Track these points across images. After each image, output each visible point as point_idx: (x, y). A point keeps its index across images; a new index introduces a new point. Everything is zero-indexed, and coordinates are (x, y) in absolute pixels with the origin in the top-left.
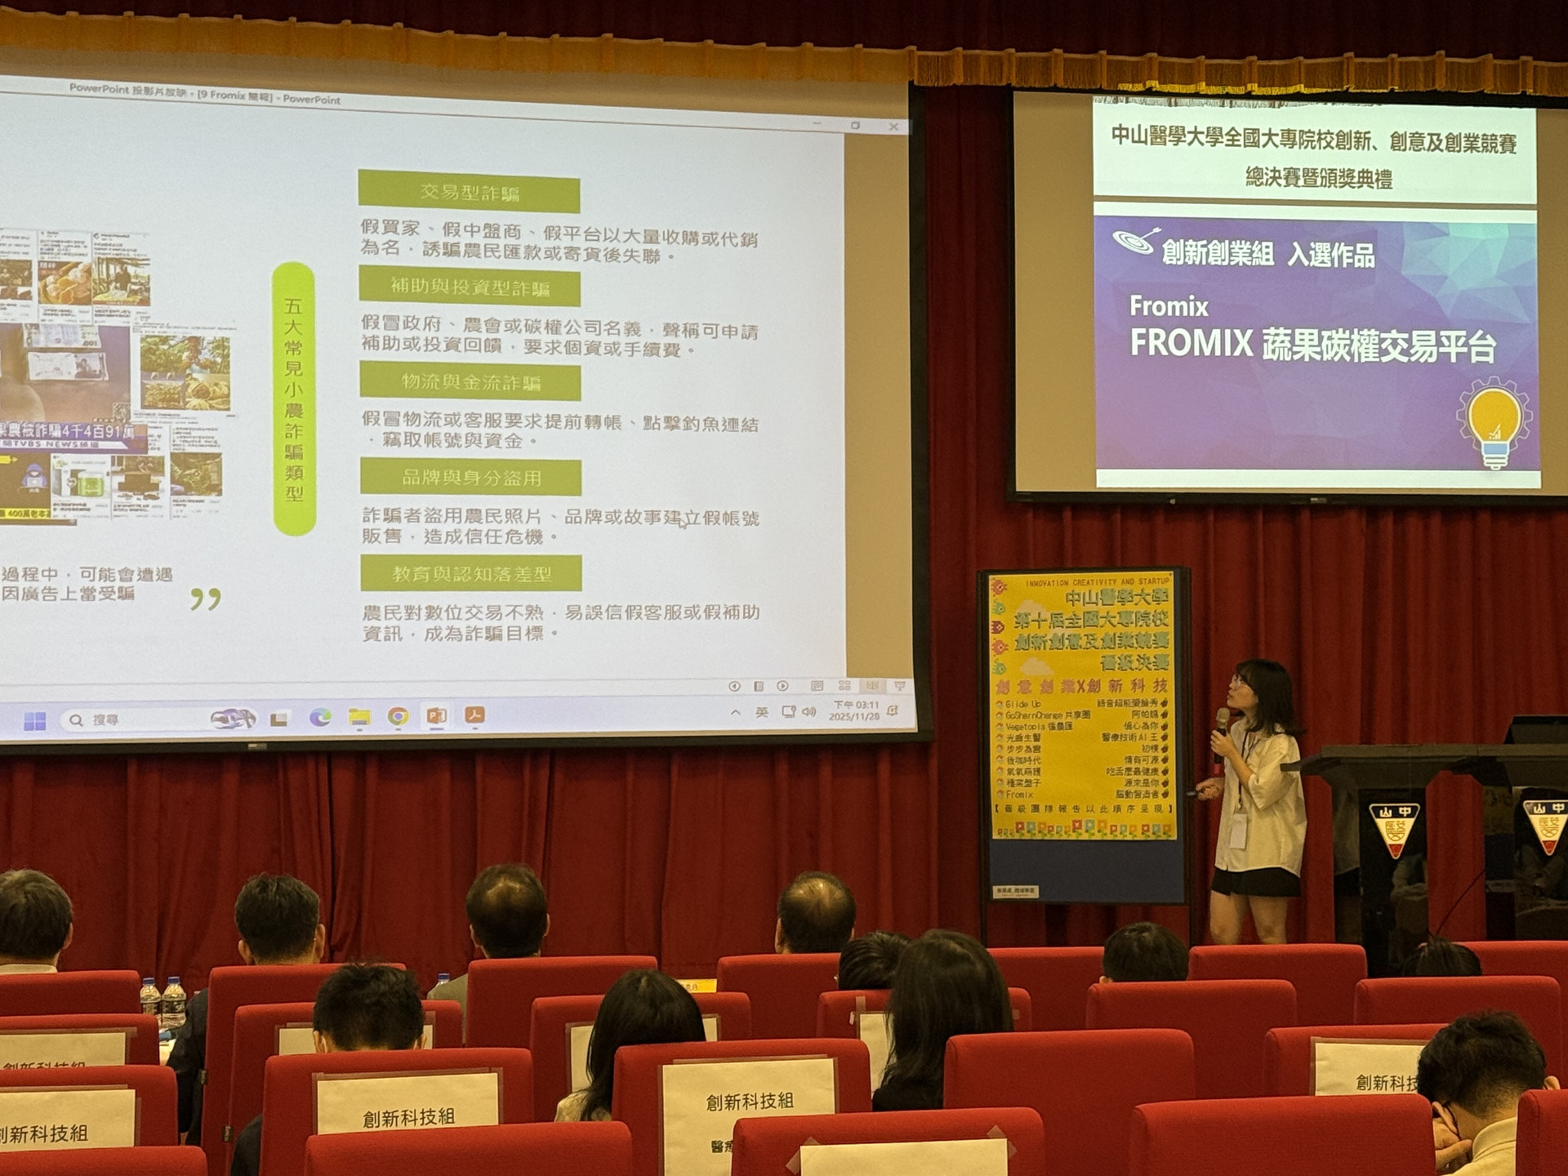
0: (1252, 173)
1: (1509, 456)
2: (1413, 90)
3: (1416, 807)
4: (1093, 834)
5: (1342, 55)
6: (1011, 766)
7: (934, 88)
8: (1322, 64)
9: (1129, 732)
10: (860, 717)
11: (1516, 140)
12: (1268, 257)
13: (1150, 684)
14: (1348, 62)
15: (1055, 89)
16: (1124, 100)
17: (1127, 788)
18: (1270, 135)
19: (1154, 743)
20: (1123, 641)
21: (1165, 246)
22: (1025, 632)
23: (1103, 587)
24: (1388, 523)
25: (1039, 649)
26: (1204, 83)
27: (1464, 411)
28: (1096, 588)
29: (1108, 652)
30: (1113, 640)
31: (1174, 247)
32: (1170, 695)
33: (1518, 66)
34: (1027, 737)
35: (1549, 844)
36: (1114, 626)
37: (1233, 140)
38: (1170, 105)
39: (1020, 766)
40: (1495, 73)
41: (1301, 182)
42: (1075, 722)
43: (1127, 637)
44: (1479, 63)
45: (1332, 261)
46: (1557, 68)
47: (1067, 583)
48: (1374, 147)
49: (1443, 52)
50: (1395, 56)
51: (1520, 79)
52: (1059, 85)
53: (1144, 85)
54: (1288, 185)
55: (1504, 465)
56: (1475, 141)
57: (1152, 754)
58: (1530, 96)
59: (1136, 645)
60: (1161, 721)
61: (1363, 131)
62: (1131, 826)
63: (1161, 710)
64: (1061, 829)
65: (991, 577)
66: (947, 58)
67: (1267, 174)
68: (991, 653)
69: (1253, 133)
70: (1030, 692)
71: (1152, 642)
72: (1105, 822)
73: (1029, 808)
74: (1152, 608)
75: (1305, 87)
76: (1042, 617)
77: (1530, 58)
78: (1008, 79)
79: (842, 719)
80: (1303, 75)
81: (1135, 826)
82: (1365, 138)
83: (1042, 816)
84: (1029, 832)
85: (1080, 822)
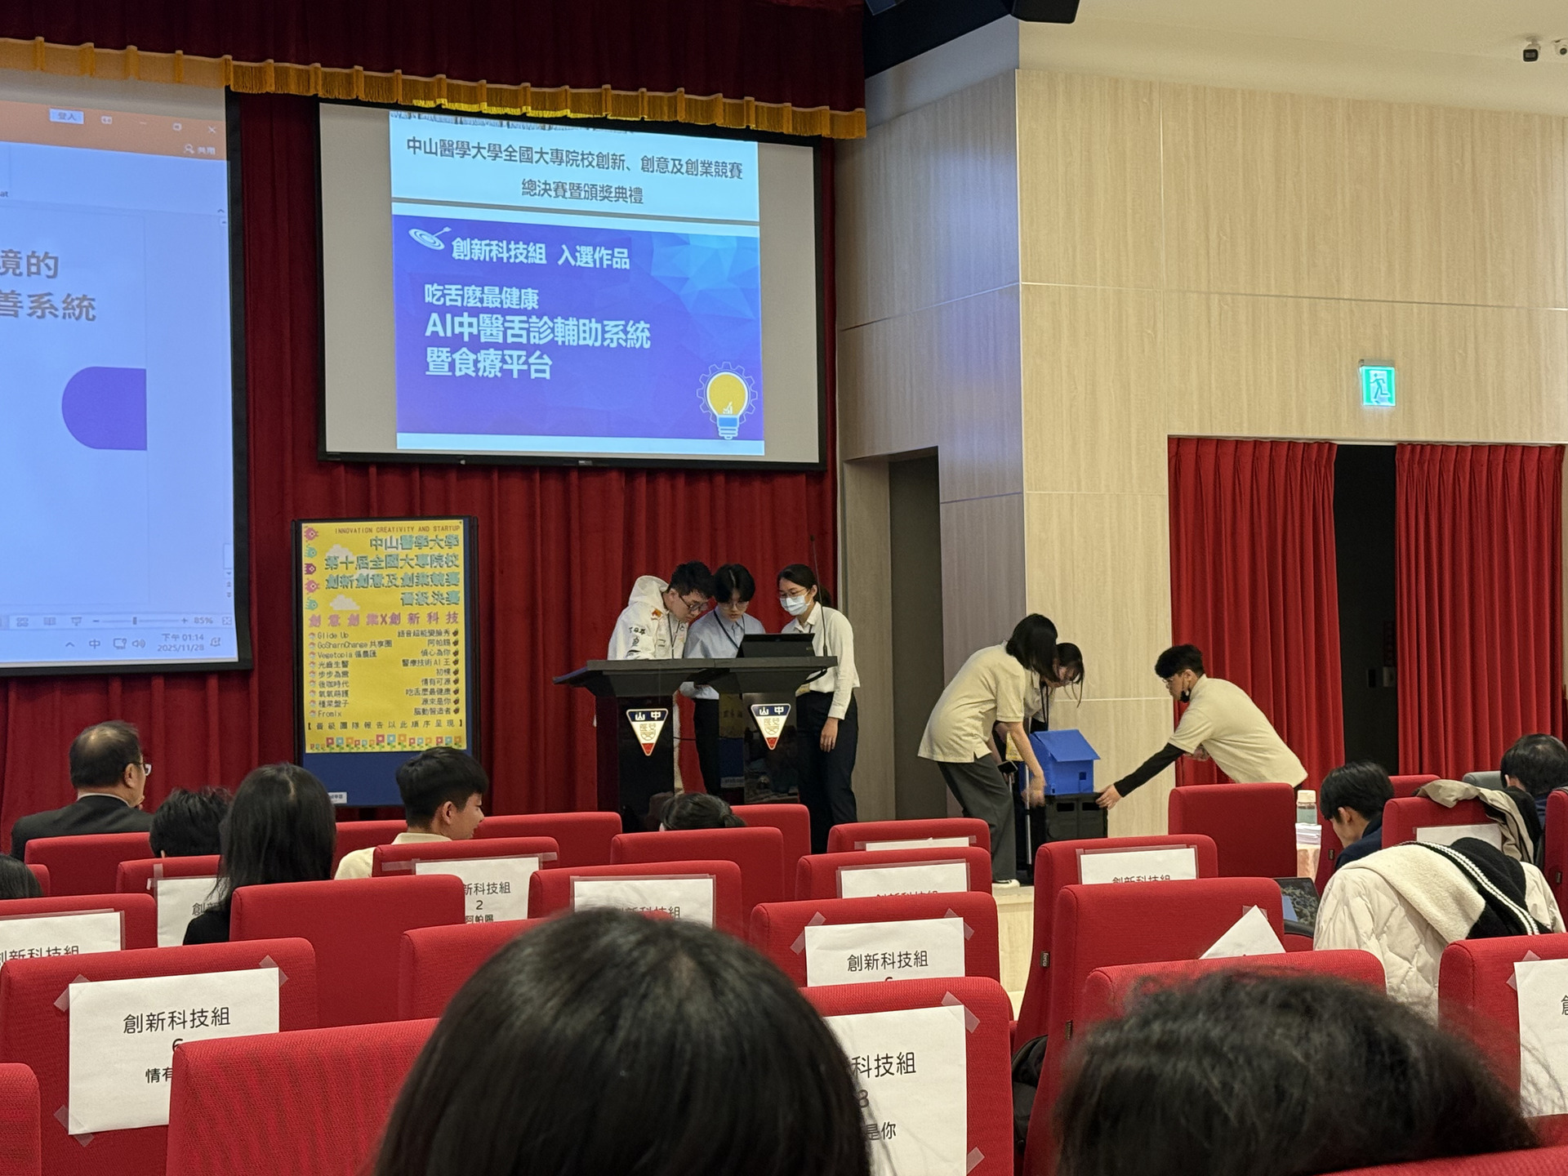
0: (527, 185)
1: (739, 429)
2: (659, 120)
3: (665, 712)
4: (394, 747)
5: (601, 87)
6: (322, 690)
7: (247, 94)
8: (585, 93)
9: (425, 658)
10: (186, 648)
11: (741, 167)
12: (540, 256)
13: (443, 619)
14: (606, 93)
15: (356, 102)
16: (417, 116)
17: (423, 707)
18: (542, 153)
19: (447, 667)
20: (419, 580)
21: (454, 243)
22: (335, 573)
23: (403, 533)
24: (642, 482)
25: (347, 587)
26: (486, 104)
27: (703, 391)
28: (396, 535)
29: (407, 590)
30: (411, 579)
31: (462, 245)
32: (461, 626)
33: (742, 105)
34: (337, 663)
35: (772, 740)
36: (412, 567)
37: (511, 156)
38: (456, 123)
39: (330, 689)
40: (724, 110)
41: (568, 194)
42: (377, 649)
43: (423, 577)
44: (712, 100)
45: (595, 262)
46: (774, 108)
47: (371, 530)
48: (627, 168)
49: (683, 89)
50: (644, 90)
51: (745, 114)
52: (359, 98)
53: (435, 102)
54: (557, 196)
55: (736, 435)
56: (709, 167)
57: (445, 677)
58: (753, 130)
59: (431, 583)
60: (453, 649)
61: (618, 154)
62: (427, 739)
63: (453, 639)
64: (366, 742)
65: (304, 525)
66: (261, 67)
67: (539, 186)
68: (305, 592)
69: (527, 151)
70: (339, 624)
71: (445, 581)
72: (405, 736)
73: (338, 725)
74: (445, 552)
75: (571, 112)
76: (350, 560)
77: (752, 99)
78: (315, 87)
79: (170, 650)
80: (569, 100)
81: (430, 738)
82: (620, 160)
83: (350, 732)
84: (338, 746)
85: (383, 736)
